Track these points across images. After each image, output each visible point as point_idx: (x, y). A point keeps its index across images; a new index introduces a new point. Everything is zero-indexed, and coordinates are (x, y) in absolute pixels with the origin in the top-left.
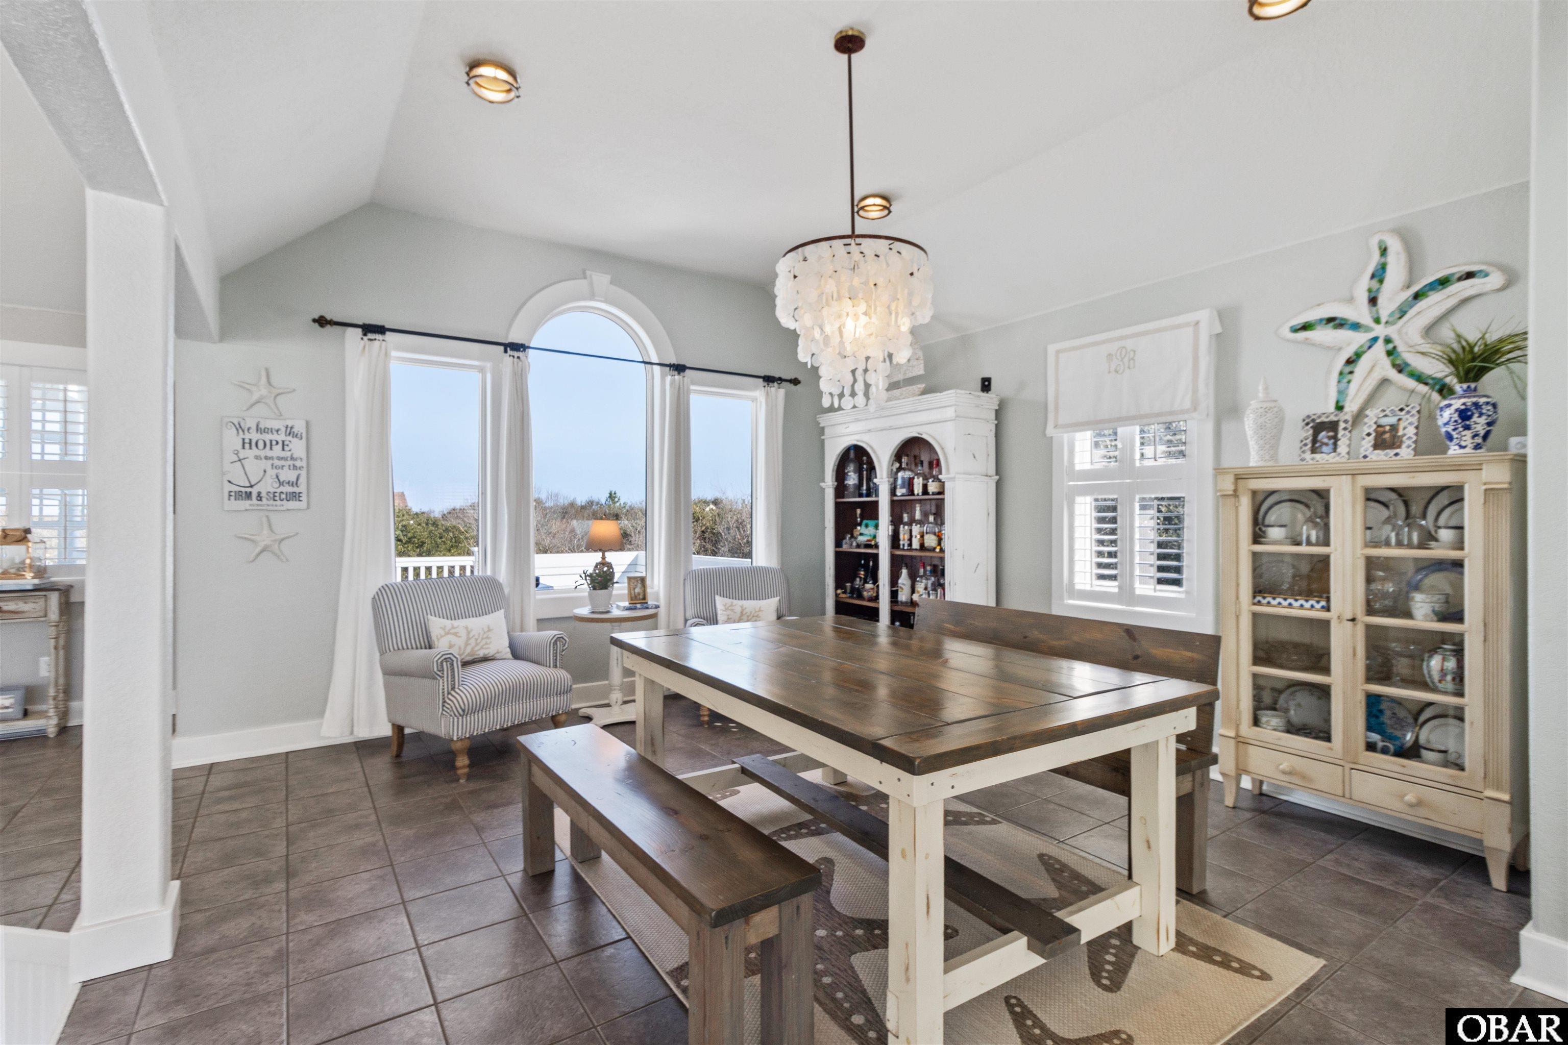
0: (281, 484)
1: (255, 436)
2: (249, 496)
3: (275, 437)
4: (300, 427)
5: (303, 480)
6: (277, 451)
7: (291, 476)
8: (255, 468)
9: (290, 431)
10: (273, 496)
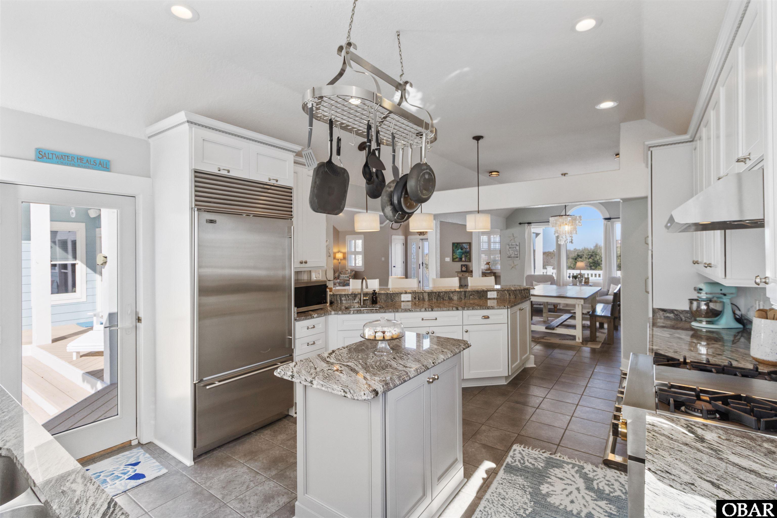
0: (515, 255)
1: (511, 246)
2: (510, 257)
3: (514, 246)
4: (518, 244)
5: (519, 254)
6: (514, 249)
7: (516, 253)
8: (511, 252)
9: (516, 245)
10: (514, 257)
